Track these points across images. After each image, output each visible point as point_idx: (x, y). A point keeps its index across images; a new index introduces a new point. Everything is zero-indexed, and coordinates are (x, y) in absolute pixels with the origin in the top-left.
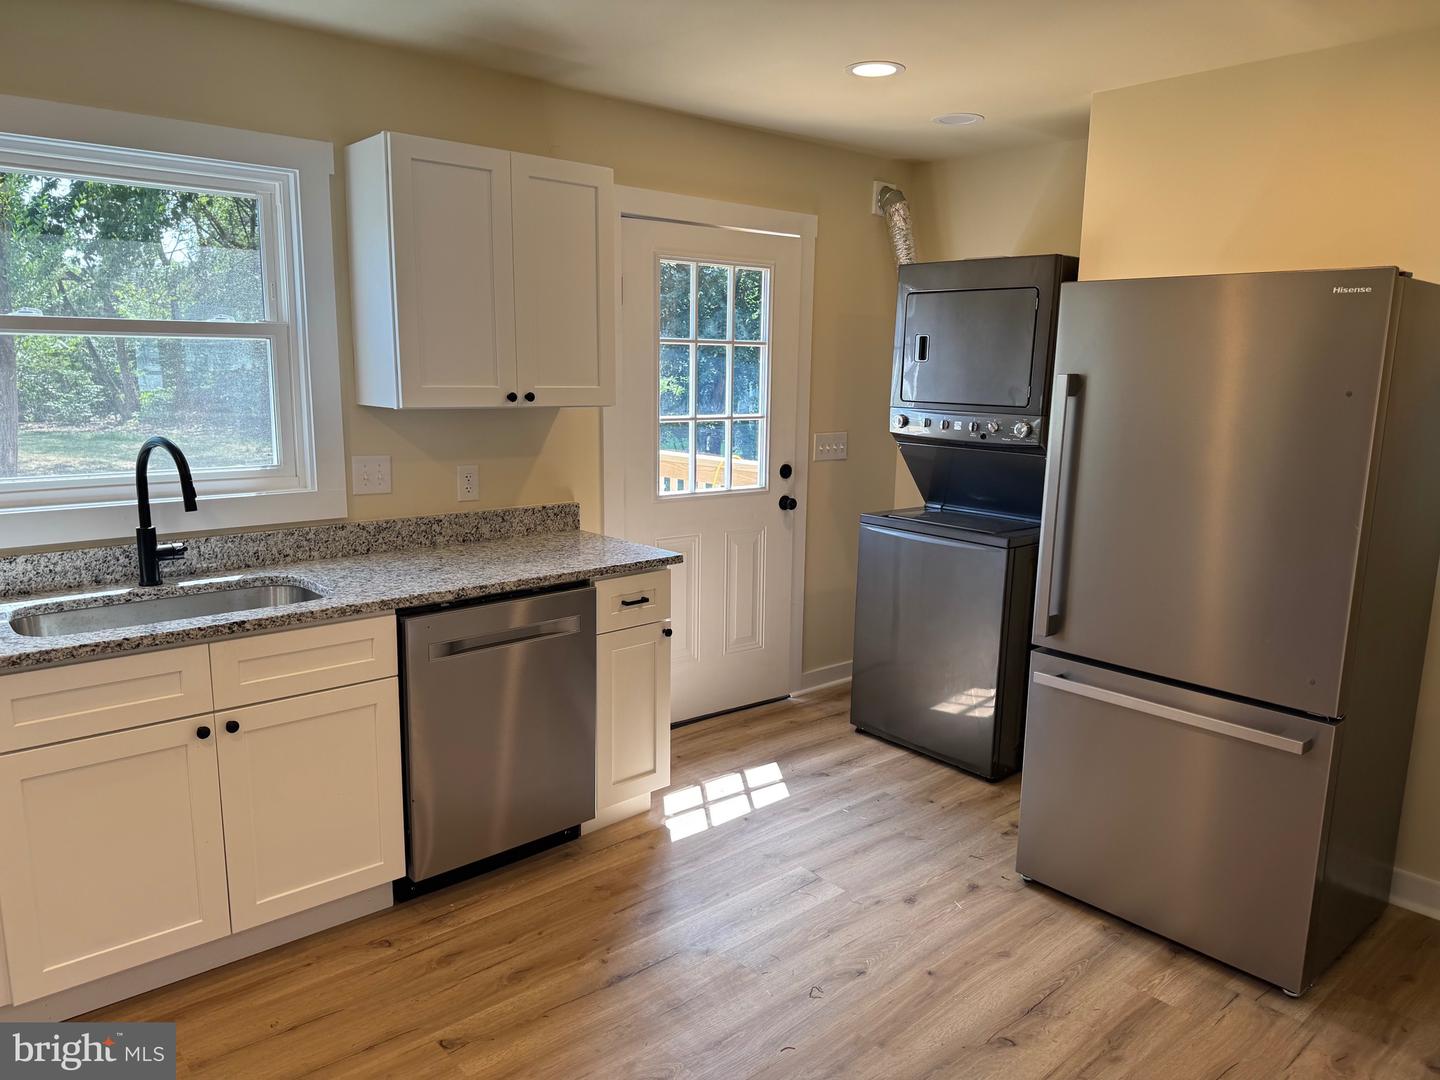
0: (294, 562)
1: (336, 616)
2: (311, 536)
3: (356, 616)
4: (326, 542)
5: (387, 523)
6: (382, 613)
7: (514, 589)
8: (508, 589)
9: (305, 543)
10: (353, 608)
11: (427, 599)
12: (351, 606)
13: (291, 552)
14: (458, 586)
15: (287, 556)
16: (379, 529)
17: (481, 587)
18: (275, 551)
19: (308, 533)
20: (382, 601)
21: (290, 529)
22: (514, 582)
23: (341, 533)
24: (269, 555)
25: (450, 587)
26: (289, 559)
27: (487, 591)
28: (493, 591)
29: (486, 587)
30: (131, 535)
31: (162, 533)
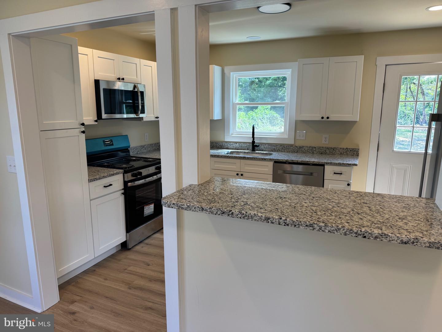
2: (285, 147)
3: (265, 160)
4: (288, 149)
5: (302, 146)
6: (270, 161)
8: (299, 162)
13: (281, 150)
16: (300, 147)
20: (270, 159)
21: (281, 145)
23: (292, 147)
24: (277, 150)
27: (293, 161)
30: (252, 142)
31: (255, 142)
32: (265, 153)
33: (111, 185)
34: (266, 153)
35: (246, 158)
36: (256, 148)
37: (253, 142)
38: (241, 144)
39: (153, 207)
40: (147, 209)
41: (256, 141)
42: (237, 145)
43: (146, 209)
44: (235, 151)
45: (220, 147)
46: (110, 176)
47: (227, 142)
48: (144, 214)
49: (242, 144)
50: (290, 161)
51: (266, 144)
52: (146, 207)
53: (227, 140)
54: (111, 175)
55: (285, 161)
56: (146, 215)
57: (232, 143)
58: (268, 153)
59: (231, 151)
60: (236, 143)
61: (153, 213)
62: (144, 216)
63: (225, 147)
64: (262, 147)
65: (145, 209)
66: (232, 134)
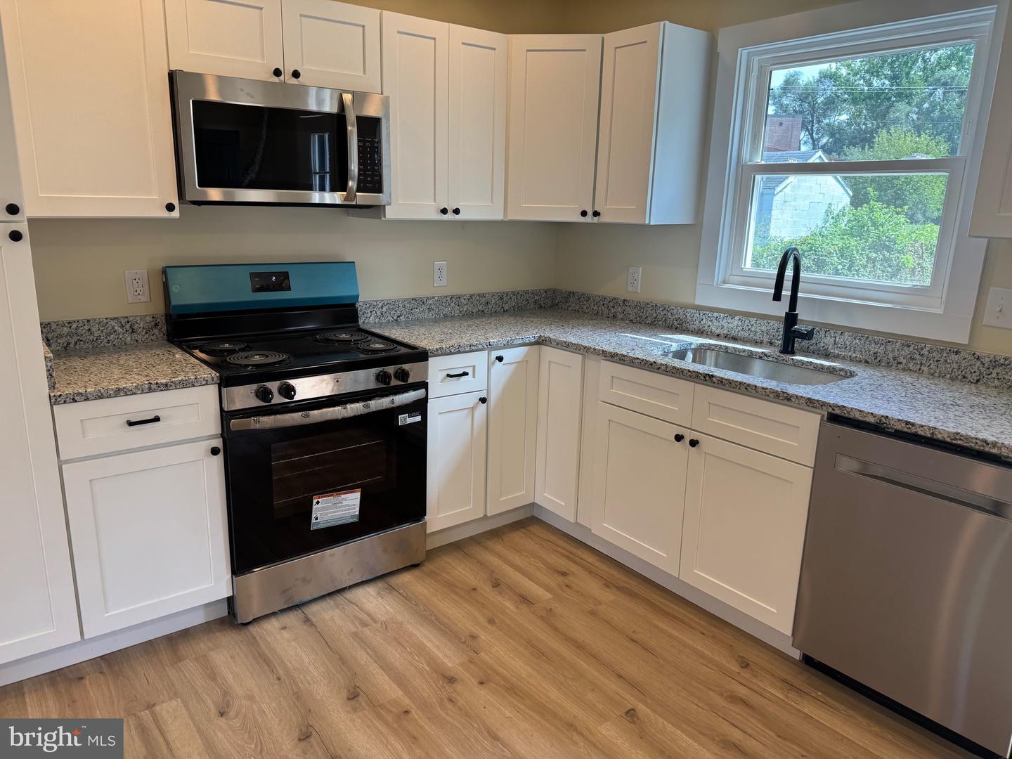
0: (904, 370)
1: (772, 396)
2: (925, 352)
3: (786, 402)
4: (938, 361)
5: (1005, 359)
6: (807, 408)
7: (948, 440)
8: (939, 437)
9: (918, 357)
10: (785, 395)
11: (848, 412)
12: (784, 393)
13: (904, 361)
14: (883, 412)
15: (900, 363)
16: (995, 363)
17: (907, 423)
18: (891, 356)
19: (922, 349)
20: (809, 399)
21: (907, 341)
22: (948, 433)
23: (954, 356)
24: (885, 359)
25: (876, 411)
26: (900, 366)
27: (913, 430)
28: (921, 432)
29: (913, 424)
30: (784, 316)
31: (799, 317)
32: (829, 368)
33: (157, 419)
34: (834, 368)
35: (714, 379)
36: (798, 343)
37: (791, 318)
38: (747, 321)
39: (357, 502)
40: (327, 508)
41: (803, 313)
42: (736, 321)
43: (320, 505)
44: (716, 346)
45: (676, 323)
46: (150, 390)
47: (699, 309)
48: (313, 521)
49: (753, 321)
50: (899, 427)
51: (842, 330)
52: (320, 500)
53: (703, 298)
54: (153, 387)
55: (872, 420)
56: (320, 527)
57: (716, 314)
58: (841, 370)
59: (702, 345)
60: (732, 314)
61: (356, 520)
62: (313, 528)
63: (692, 327)
64: (827, 341)
65: (315, 507)
66: (724, 282)
